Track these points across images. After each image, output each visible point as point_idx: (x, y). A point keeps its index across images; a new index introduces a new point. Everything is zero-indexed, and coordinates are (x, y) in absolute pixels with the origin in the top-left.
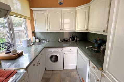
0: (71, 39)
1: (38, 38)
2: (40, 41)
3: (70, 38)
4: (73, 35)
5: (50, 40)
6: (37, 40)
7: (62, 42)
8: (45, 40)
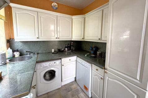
0: (66, 49)
1: (17, 51)
2: (21, 54)
3: (66, 47)
4: (68, 44)
5: (40, 52)
6: (17, 54)
7: (57, 53)
8: (32, 53)
